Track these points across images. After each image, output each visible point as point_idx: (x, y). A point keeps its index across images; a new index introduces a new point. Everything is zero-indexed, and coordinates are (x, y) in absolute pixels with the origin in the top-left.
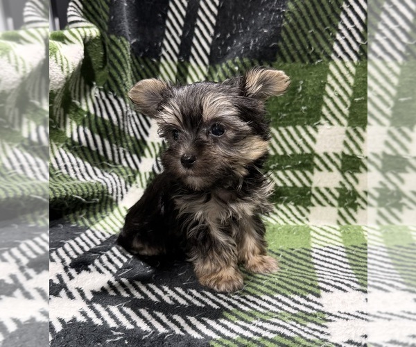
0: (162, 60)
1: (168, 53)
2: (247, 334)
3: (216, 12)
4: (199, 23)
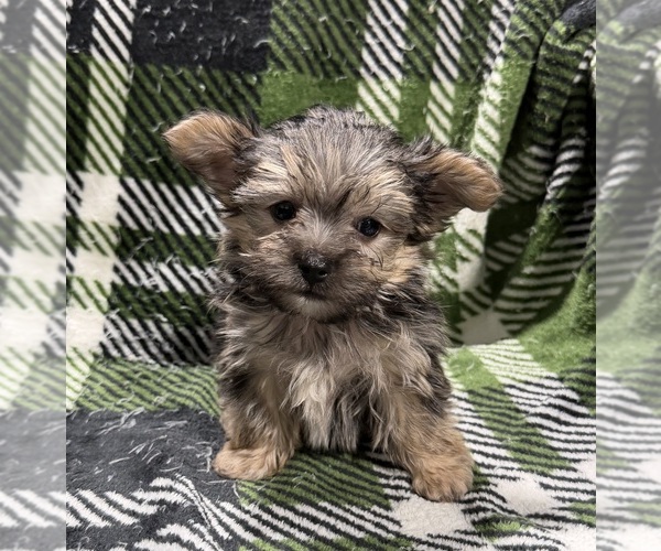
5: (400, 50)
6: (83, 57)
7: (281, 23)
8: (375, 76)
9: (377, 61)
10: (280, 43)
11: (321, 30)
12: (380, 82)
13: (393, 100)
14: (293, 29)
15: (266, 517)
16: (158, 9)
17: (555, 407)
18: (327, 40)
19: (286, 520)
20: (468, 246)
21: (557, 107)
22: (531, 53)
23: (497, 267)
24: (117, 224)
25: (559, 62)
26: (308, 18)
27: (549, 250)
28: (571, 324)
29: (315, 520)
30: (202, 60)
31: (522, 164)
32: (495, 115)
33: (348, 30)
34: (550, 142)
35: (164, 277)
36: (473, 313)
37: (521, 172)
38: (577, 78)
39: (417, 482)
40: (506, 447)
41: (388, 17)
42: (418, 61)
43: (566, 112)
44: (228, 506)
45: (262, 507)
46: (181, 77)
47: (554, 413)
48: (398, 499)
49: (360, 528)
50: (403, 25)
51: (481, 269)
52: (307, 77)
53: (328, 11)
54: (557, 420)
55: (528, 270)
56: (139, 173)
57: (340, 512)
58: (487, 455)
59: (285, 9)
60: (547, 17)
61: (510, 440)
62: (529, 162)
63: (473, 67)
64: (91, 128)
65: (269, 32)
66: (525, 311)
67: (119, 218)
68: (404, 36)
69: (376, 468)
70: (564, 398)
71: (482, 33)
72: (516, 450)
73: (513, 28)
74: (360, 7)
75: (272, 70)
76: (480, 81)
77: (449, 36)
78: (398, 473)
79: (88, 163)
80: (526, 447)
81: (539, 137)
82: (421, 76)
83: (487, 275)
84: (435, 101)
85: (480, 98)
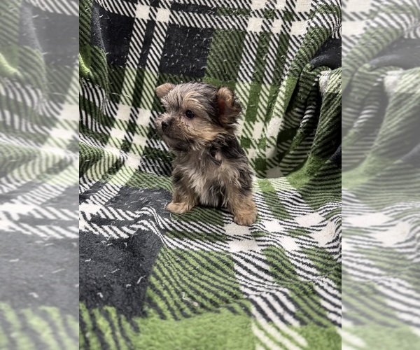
0: (127, 67)
1: (131, 63)
2: (180, 246)
3: (164, 40)
4: (152, 46)
5: (251, 72)
6: (143, 69)
7: (210, 61)
8: (242, 81)
9: (243, 76)
10: (209, 68)
11: (224, 64)
12: (243, 83)
13: (248, 89)
14: (214, 63)
15: (178, 224)
16: (169, 55)
17: (292, 199)
18: (226, 68)
19: (185, 226)
20: (270, 142)
21: (306, 94)
22: (298, 75)
23: (281, 151)
24: (149, 126)
25: (307, 78)
26: (220, 60)
27: (300, 145)
28: (305, 172)
29: (195, 226)
30: (183, 73)
31: (292, 114)
32: (283, 96)
33: (234, 65)
34: (303, 107)
35: (162, 145)
36: (271, 167)
37: (292, 117)
38: (314, 84)
39: (235, 218)
40: (271, 211)
41: (248, 61)
42: (258, 77)
43: (309, 96)
44: (167, 220)
45: (178, 221)
46: (175, 78)
47: (291, 201)
48: (227, 223)
49: (210, 230)
50: (253, 64)
51: (275, 151)
52: (218, 80)
53: (227, 58)
54: (292, 203)
55: (292, 152)
56: (158, 110)
57: (205, 225)
58: (263, 212)
59: (212, 57)
60: (304, 62)
61: (273, 208)
62: (295, 114)
63: (278, 80)
64: (143, 93)
65: (206, 64)
66: (290, 167)
67: (150, 124)
68: (253, 68)
69: (223, 214)
70: (296, 196)
71: (281, 68)
72: (274, 212)
73: (292, 66)
74: (239, 57)
75: (206, 77)
76: (280, 84)
77: (270, 69)
78: (230, 215)
79: (141, 105)
80: (278, 211)
81: (299, 105)
82: (259, 82)
83: (277, 154)
84: (263, 91)
85: (279, 90)
